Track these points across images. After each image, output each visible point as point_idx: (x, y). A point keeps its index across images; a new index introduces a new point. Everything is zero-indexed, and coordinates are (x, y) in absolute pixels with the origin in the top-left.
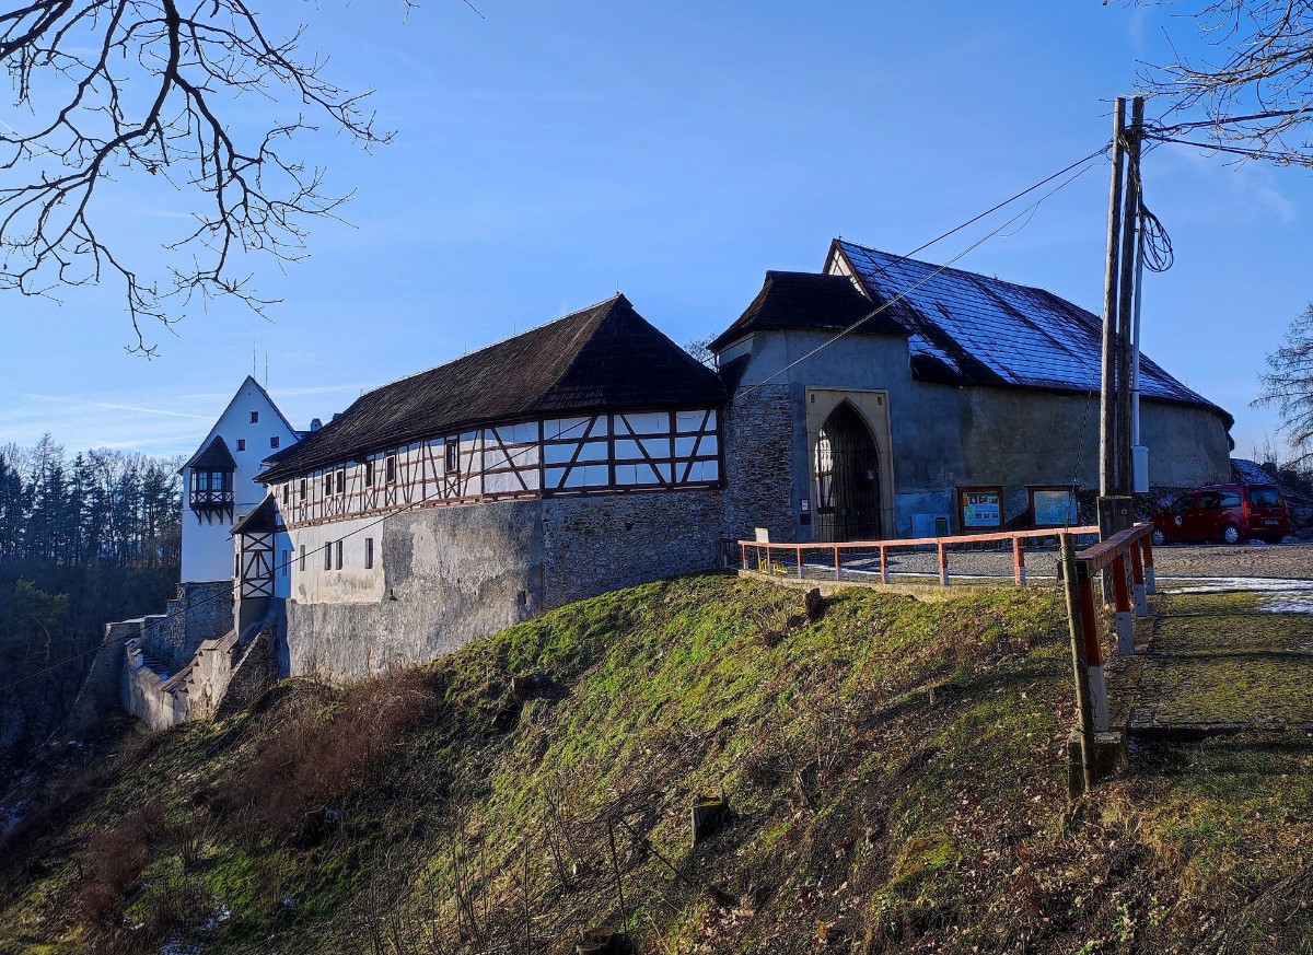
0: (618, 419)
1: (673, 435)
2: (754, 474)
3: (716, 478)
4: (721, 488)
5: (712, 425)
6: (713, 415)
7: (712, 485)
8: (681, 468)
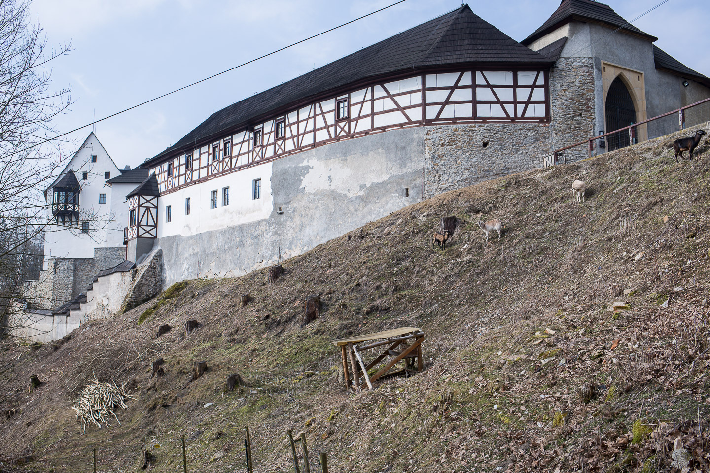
0: (478, 74)
1: (515, 86)
2: (569, 114)
3: (544, 115)
4: (546, 122)
5: (541, 81)
6: (542, 75)
7: (541, 120)
8: (521, 108)
